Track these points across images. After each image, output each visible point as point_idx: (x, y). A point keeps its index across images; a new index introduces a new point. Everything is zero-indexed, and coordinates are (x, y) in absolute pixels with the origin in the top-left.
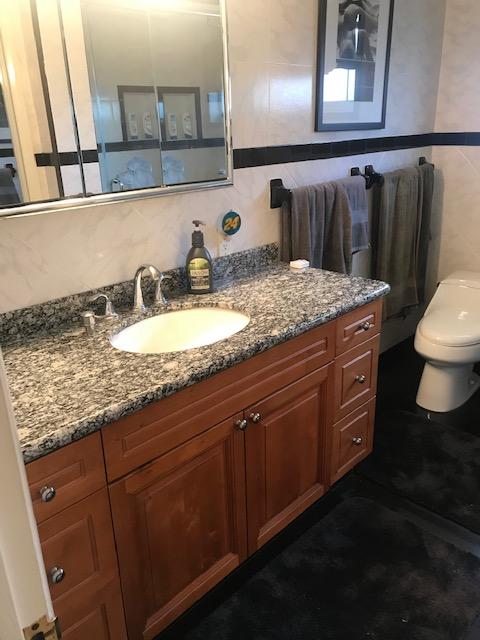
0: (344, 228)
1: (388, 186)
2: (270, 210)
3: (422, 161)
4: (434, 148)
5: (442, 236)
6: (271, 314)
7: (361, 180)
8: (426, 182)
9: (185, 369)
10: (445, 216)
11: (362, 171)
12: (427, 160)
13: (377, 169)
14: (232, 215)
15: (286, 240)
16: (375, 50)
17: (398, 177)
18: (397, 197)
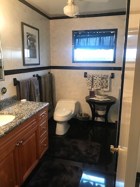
0: (33, 90)
1: (42, 79)
2: (14, 86)
3: (49, 73)
4: (52, 69)
5: (56, 91)
6: (21, 114)
7: (36, 78)
8: (51, 78)
9: (2, 131)
10: (56, 86)
11: (36, 75)
12: (50, 72)
13: (39, 75)
14: (4, 88)
15: (19, 94)
16: (36, 46)
17: (45, 77)
18: (45, 82)
